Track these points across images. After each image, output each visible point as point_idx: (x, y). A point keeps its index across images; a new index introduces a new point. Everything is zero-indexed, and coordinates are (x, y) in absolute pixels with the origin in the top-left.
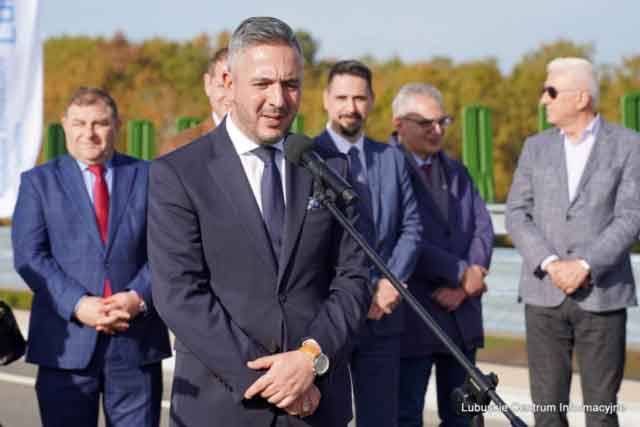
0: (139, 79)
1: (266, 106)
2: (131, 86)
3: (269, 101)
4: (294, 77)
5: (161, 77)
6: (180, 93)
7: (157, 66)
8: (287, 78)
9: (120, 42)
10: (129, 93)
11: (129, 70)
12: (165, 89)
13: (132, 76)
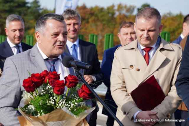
0: (90, 20)
1: (16, 36)
2: (88, 22)
3: (17, 35)
4: (21, 28)
5: (98, 19)
6: (104, 25)
7: (96, 16)
8: (20, 29)
9: (84, 7)
10: (87, 25)
11: (87, 17)
12: (99, 23)
13: (88, 19)
